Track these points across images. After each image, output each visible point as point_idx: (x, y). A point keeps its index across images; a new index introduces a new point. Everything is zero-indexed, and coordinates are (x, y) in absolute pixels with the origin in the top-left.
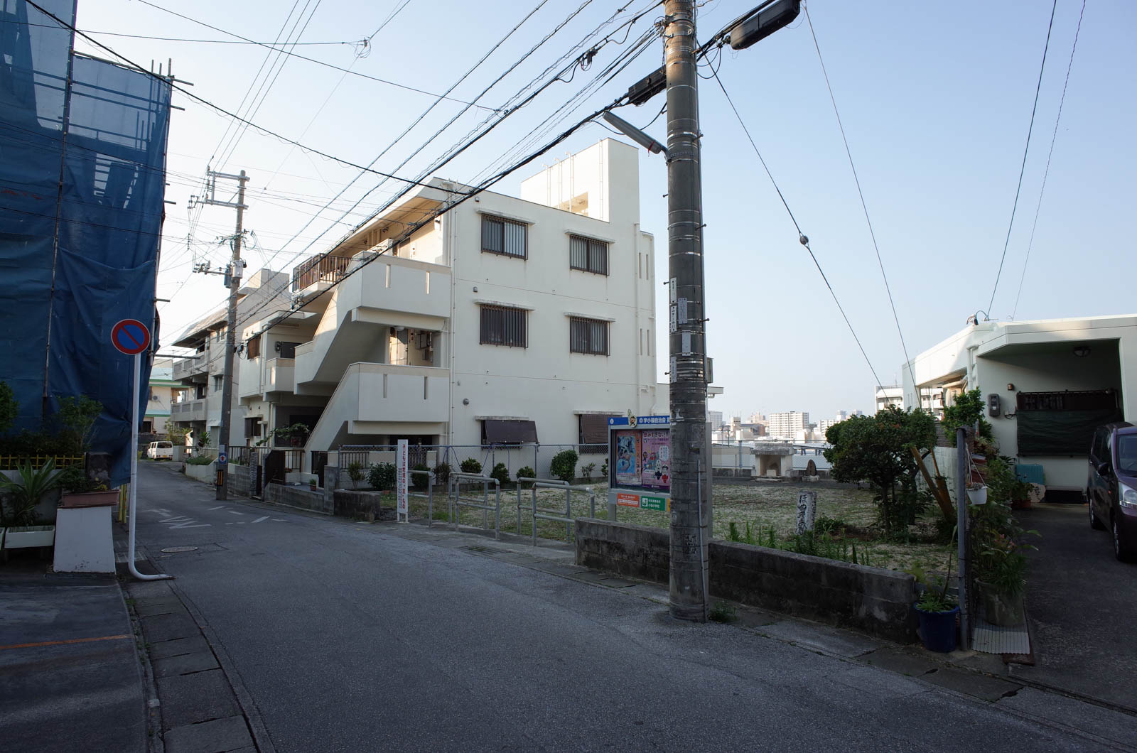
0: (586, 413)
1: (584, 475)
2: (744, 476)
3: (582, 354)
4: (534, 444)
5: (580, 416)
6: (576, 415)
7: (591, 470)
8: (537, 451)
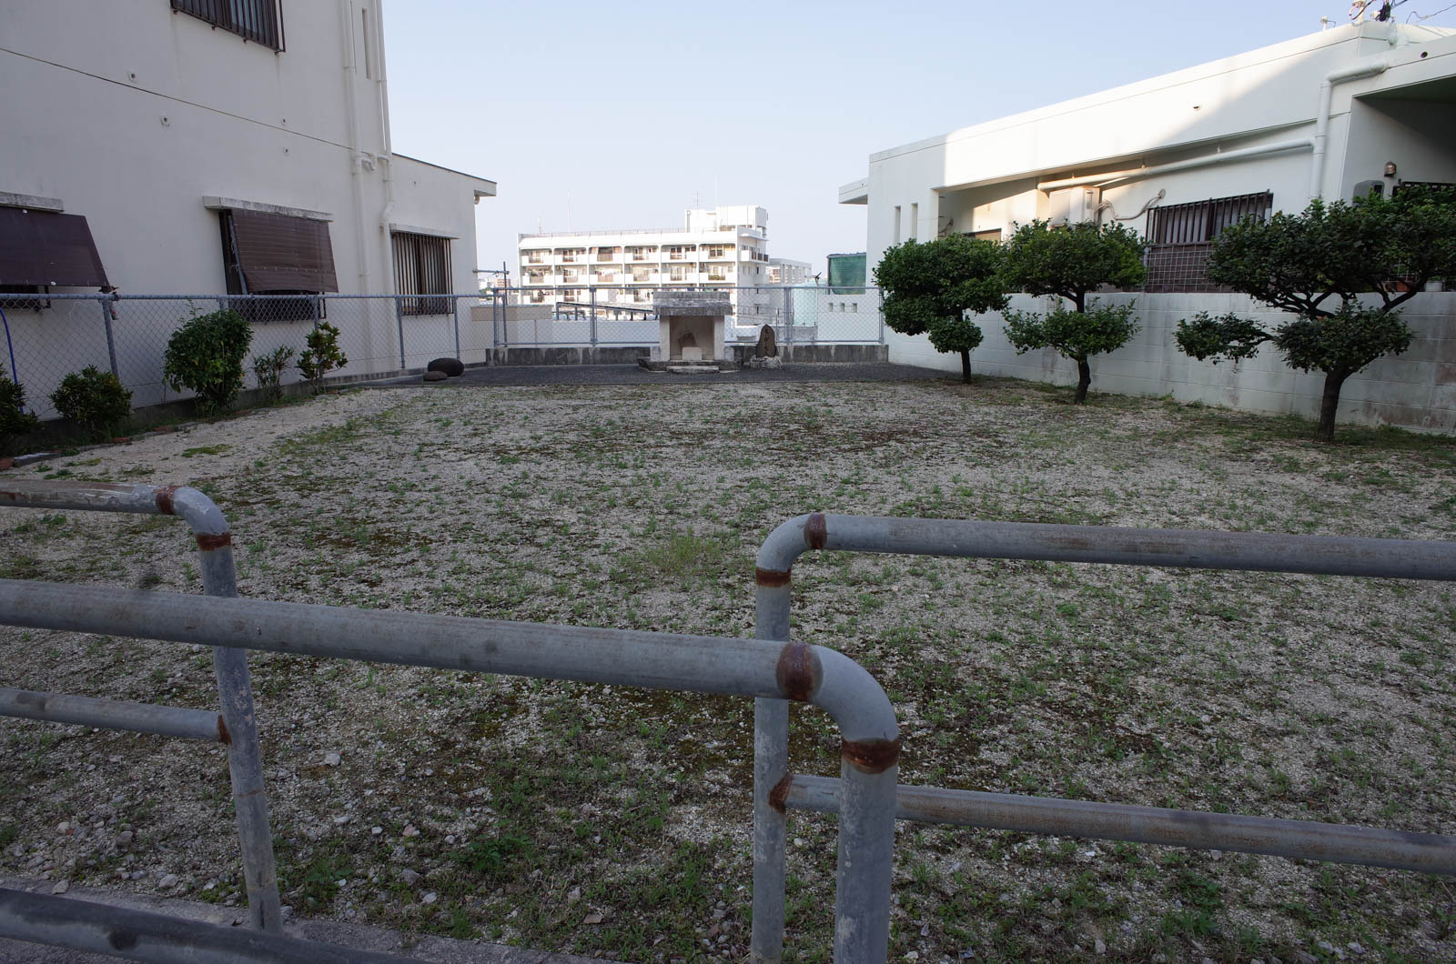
0: (240, 206)
1: (264, 381)
2: (602, 361)
3: (208, 27)
4: (95, 291)
5: (224, 216)
6: (211, 210)
7: (280, 366)
8: (110, 314)
